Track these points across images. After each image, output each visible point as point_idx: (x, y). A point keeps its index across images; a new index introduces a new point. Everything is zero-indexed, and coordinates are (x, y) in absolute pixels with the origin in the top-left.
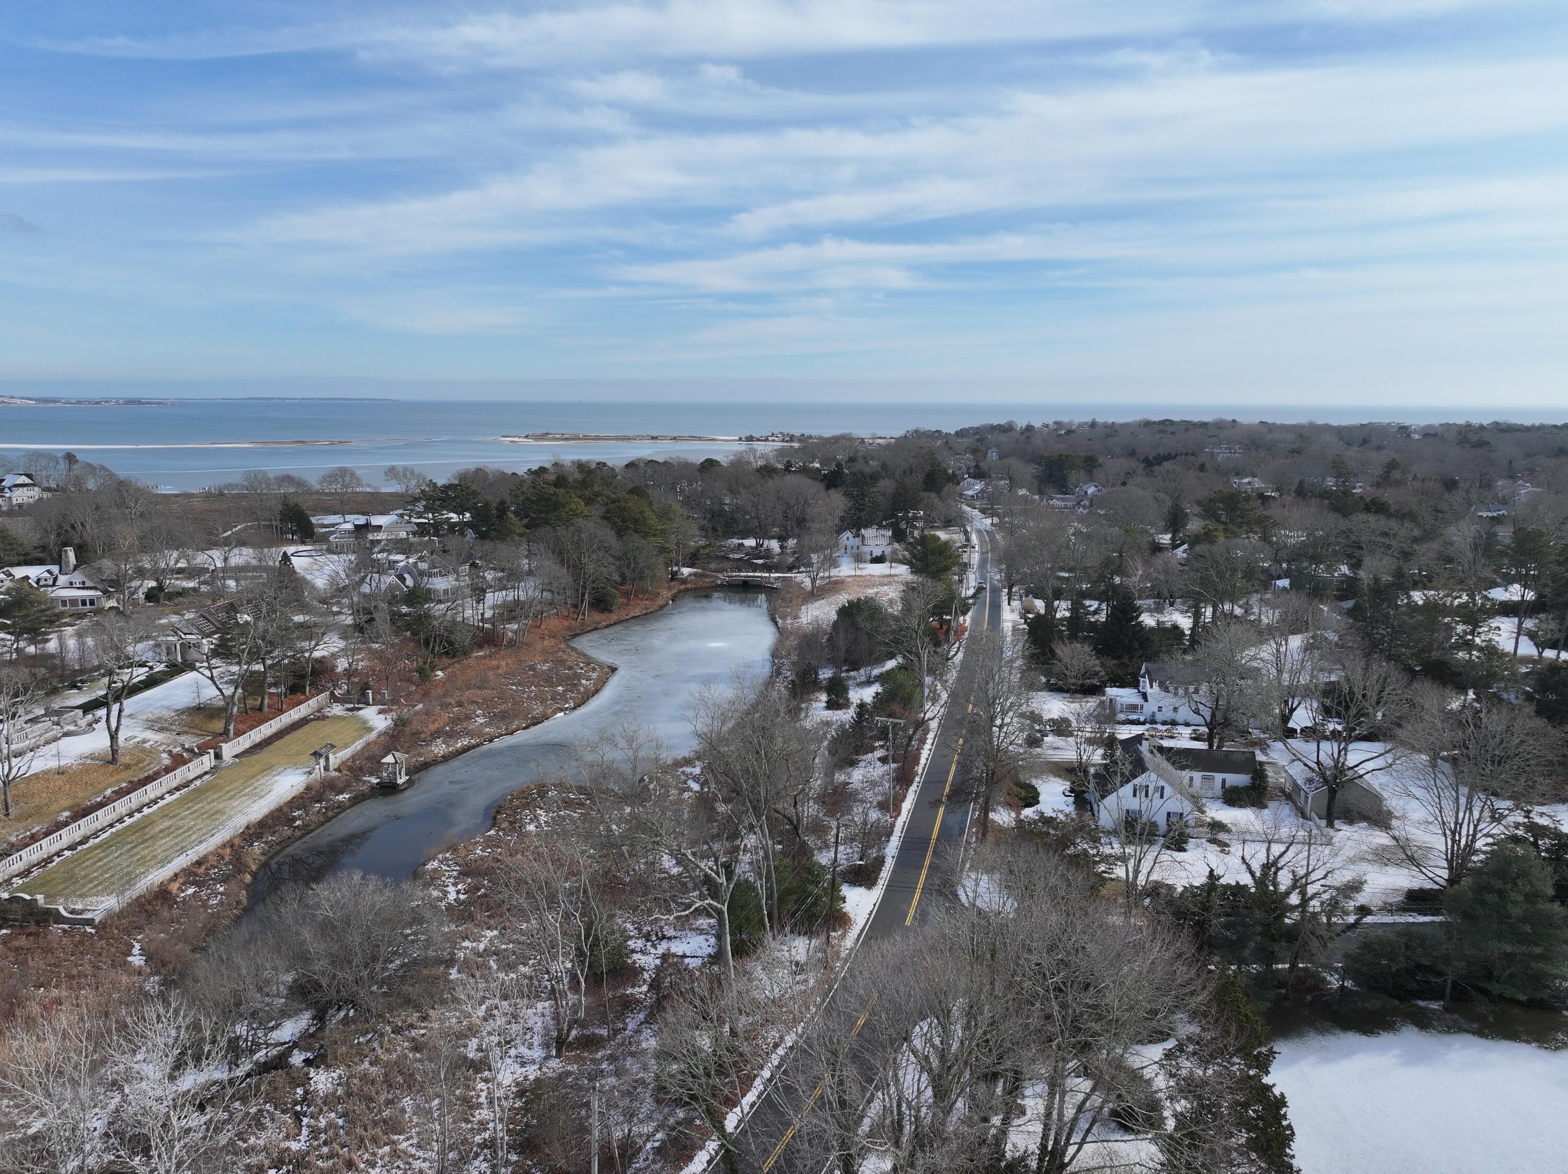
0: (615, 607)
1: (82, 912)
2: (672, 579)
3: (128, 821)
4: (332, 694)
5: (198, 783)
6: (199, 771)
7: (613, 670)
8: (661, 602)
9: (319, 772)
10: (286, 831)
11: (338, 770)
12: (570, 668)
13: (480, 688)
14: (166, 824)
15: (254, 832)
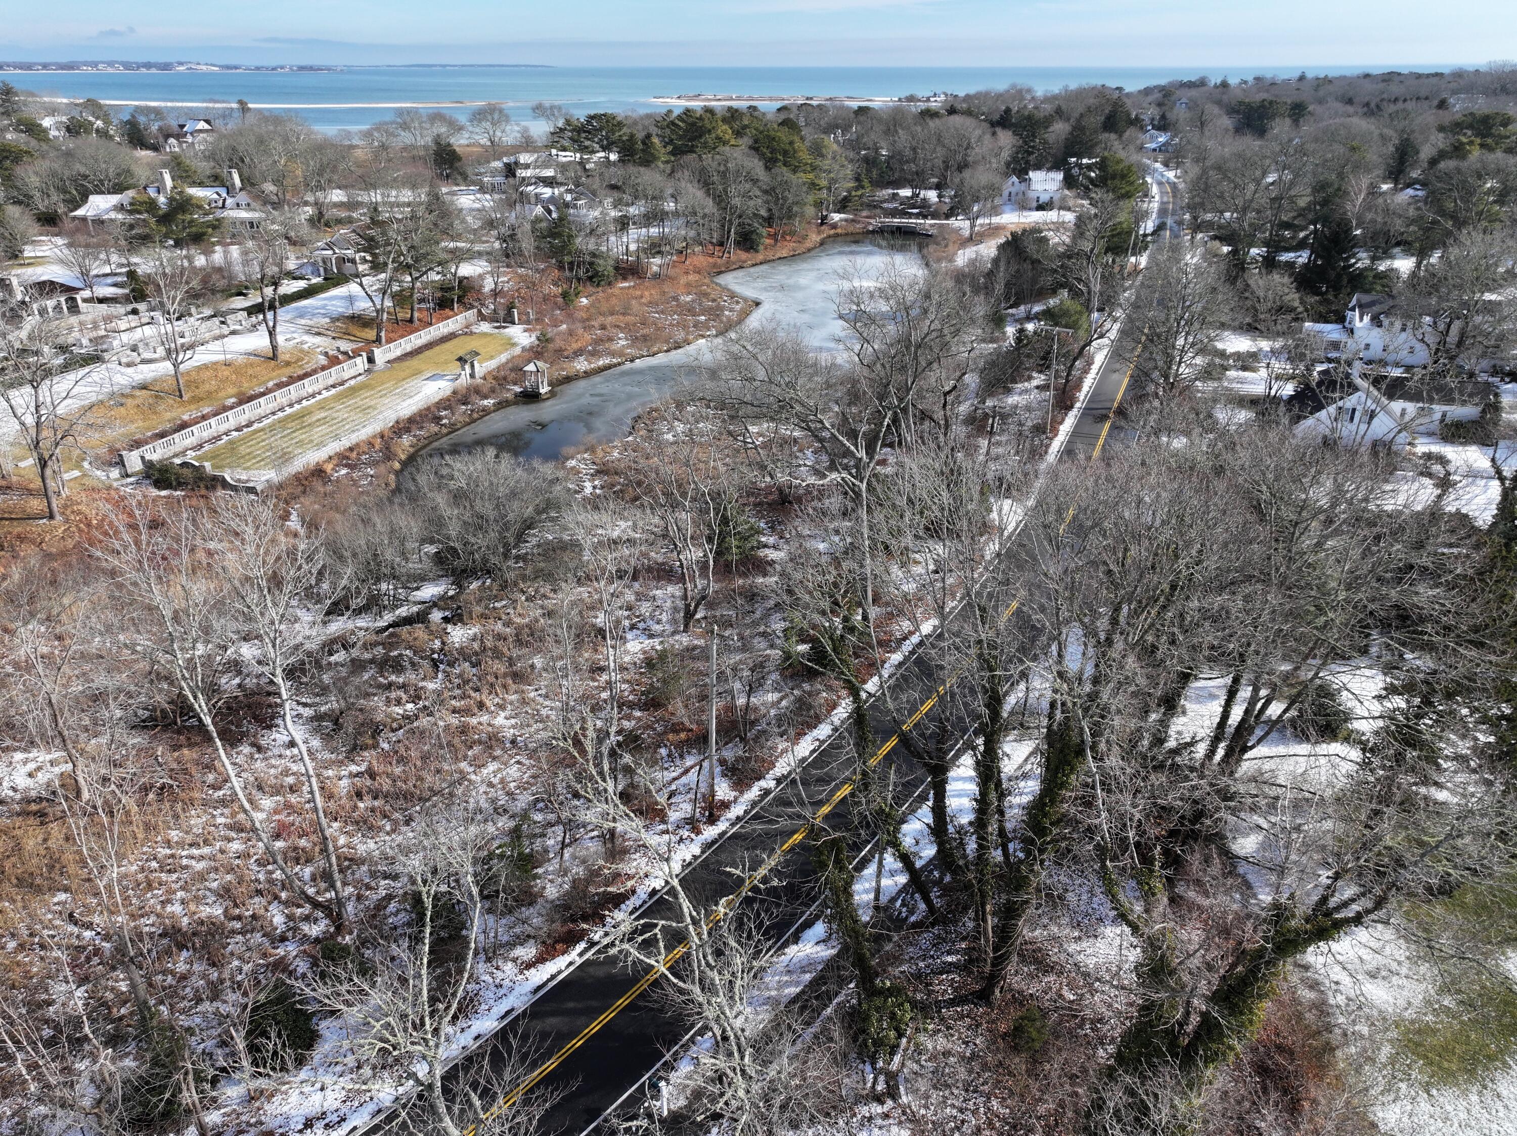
0: (761, 247)
1: (247, 481)
2: (822, 224)
3: (289, 411)
4: (480, 312)
5: (352, 382)
6: (353, 372)
7: (758, 304)
8: (808, 244)
9: (464, 380)
10: (434, 428)
11: (484, 378)
12: (714, 300)
13: (624, 314)
14: (323, 415)
15: (403, 427)
